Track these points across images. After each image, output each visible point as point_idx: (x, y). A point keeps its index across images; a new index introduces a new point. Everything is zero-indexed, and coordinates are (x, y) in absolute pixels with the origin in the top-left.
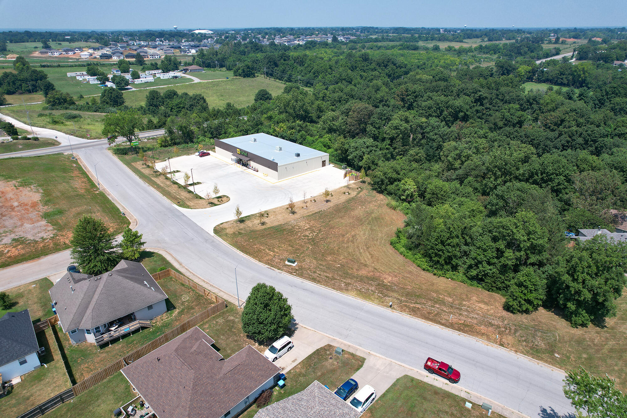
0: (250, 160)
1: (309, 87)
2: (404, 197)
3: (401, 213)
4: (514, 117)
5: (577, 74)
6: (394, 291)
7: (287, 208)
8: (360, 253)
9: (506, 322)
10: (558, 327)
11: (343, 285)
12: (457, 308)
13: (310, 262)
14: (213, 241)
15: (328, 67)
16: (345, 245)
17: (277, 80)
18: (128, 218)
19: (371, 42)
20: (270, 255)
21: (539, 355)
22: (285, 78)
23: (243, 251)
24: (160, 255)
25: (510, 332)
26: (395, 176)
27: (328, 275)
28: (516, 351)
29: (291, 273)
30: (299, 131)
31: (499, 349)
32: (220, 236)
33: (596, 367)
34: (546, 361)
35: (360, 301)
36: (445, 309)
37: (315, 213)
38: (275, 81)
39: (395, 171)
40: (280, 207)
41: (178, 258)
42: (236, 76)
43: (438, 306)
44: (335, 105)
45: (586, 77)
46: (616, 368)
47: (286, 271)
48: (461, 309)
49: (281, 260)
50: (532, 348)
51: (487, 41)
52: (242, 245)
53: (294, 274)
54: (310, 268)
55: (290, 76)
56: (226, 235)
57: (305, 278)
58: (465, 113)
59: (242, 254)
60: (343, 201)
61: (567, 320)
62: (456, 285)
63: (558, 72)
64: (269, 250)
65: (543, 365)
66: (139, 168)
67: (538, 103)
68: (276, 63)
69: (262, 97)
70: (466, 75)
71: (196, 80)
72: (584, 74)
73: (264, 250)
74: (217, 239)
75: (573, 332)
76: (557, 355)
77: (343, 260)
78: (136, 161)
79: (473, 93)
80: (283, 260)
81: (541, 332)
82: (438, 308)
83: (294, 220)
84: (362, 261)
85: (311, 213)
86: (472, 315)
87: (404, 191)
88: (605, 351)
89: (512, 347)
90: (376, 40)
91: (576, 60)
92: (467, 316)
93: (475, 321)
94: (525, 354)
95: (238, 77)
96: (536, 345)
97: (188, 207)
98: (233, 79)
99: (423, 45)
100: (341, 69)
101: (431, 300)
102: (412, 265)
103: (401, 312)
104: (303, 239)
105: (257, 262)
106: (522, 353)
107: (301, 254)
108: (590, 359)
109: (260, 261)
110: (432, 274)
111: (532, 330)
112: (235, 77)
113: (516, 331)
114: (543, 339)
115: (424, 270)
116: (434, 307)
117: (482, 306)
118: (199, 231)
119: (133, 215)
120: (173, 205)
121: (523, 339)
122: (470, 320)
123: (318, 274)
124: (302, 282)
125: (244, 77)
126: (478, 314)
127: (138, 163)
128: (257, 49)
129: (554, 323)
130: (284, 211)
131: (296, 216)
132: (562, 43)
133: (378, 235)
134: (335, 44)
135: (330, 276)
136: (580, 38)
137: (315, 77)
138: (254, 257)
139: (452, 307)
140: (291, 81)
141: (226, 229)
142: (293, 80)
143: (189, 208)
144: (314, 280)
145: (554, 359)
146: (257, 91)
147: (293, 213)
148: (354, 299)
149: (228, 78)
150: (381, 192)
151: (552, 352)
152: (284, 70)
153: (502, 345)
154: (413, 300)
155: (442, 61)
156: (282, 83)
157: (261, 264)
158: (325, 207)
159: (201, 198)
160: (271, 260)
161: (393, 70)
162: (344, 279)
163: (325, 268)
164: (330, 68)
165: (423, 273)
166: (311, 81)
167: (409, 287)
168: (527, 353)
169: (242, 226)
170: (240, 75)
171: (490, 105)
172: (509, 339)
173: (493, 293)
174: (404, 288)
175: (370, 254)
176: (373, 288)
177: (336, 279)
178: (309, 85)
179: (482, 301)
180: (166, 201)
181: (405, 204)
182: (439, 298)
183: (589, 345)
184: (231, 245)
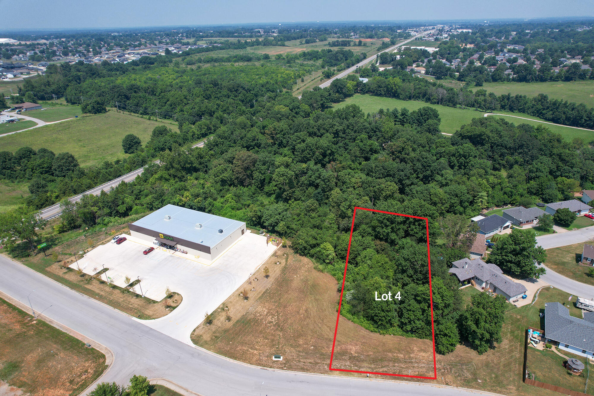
0: (177, 244)
1: (168, 119)
2: (328, 261)
3: (328, 275)
4: (367, 147)
5: (391, 87)
6: (363, 361)
7: (239, 295)
8: (320, 328)
9: (443, 364)
10: (472, 357)
11: (326, 367)
12: (410, 362)
13: (291, 352)
14: (199, 355)
15: (183, 97)
16: (305, 323)
17: (133, 114)
18: (98, 349)
19: (203, 51)
20: (256, 354)
21: (470, 384)
22: (141, 111)
23: (231, 357)
24: (161, 387)
25: (448, 371)
26: (314, 242)
27: (311, 361)
28: (457, 386)
29: (282, 368)
30: (205, 198)
31: (447, 388)
32: (201, 346)
33: (502, 382)
34: (476, 388)
35: (345, 378)
36: (402, 366)
37: (264, 293)
38: (131, 115)
39: (314, 238)
40: (233, 295)
41: (181, 384)
42: (86, 113)
43: (397, 365)
44: (212, 149)
45: (397, 89)
46: (511, 379)
47: (277, 368)
48: (412, 362)
49: (267, 357)
50: (465, 380)
51: (304, 44)
52: (226, 350)
53: (285, 368)
54: (294, 359)
55: (146, 108)
56: (206, 342)
57: (295, 370)
58: (331, 151)
59: (231, 360)
60: (280, 273)
61: (474, 350)
62: (399, 339)
63: (376, 86)
64: (252, 348)
65: (475, 392)
66: (59, 274)
67: (380, 131)
68: (127, 96)
69: (131, 142)
70: (311, 99)
71: (41, 123)
72: (395, 86)
73: (248, 350)
74: (201, 351)
75: (481, 358)
76: (479, 381)
77: (312, 340)
78: (50, 265)
79: (330, 127)
80: (269, 356)
81: (465, 365)
82: (398, 366)
83: (252, 306)
84: (326, 336)
85: (260, 295)
86: (421, 365)
87: (327, 256)
88: (502, 368)
89: (454, 383)
90: (207, 50)
91: (380, 64)
92: (418, 367)
93: (424, 370)
94: (463, 387)
95: (88, 114)
96: (466, 377)
97: (149, 317)
98: (83, 117)
99: (252, 51)
100: (198, 100)
101: (390, 361)
102: (362, 329)
103: (376, 378)
104: (270, 327)
105: (249, 366)
106: (461, 386)
107: (279, 345)
108: (496, 377)
109: (251, 364)
110: (379, 334)
111: (459, 366)
112: (85, 115)
113: (451, 369)
114: (468, 370)
115: (372, 331)
116: (395, 366)
117: (424, 354)
118: (178, 345)
119: (99, 343)
120: (133, 319)
121: (457, 374)
122: (421, 370)
123: (303, 362)
124: (296, 375)
125: (96, 113)
126: (424, 363)
127: (54, 266)
128: (93, 74)
129: (469, 355)
130: (238, 299)
131: (251, 301)
132: (364, 45)
133: (323, 304)
134: (169, 56)
135: (312, 361)
136: (374, 38)
137: (172, 109)
138: (244, 361)
139: (405, 362)
140: (148, 113)
141: (201, 336)
142: (150, 113)
143: (151, 319)
144: (303, 369)
145: (478, 384)
146: (124, 137)
147: (246, 298)
148: (340, 378)
149: (77, 117)
150: (305, 255)
151: (476, 380)
152: (138, 103)
153: (447, 384)
154: (379, 365)
155: (279, 75)
156: (138, 116)
157: (253, 367)
158: (269, 283)
159: (154, 302)
160: (260, 359)
161: (244, 95)
162: (324, 361)
163: (304, 354)
164: (185, 98)
165: (372, 334)
166: (170, 113)
167: (371, 353)
168: (463, 386)
169: (213, 327)
170: (90, 112)
171: (343, 134)
172: (449, 378)
173: (425, 340)
174: (368, 355)
175: (328, 327)
176: (348, 363)
177: (318, 363)
178: (167, 117)
179: (421, 350)
180: (123, 315)
181: (330, 266)
182: (394, 356)
183: (493, 366)
184: (217, 353)
